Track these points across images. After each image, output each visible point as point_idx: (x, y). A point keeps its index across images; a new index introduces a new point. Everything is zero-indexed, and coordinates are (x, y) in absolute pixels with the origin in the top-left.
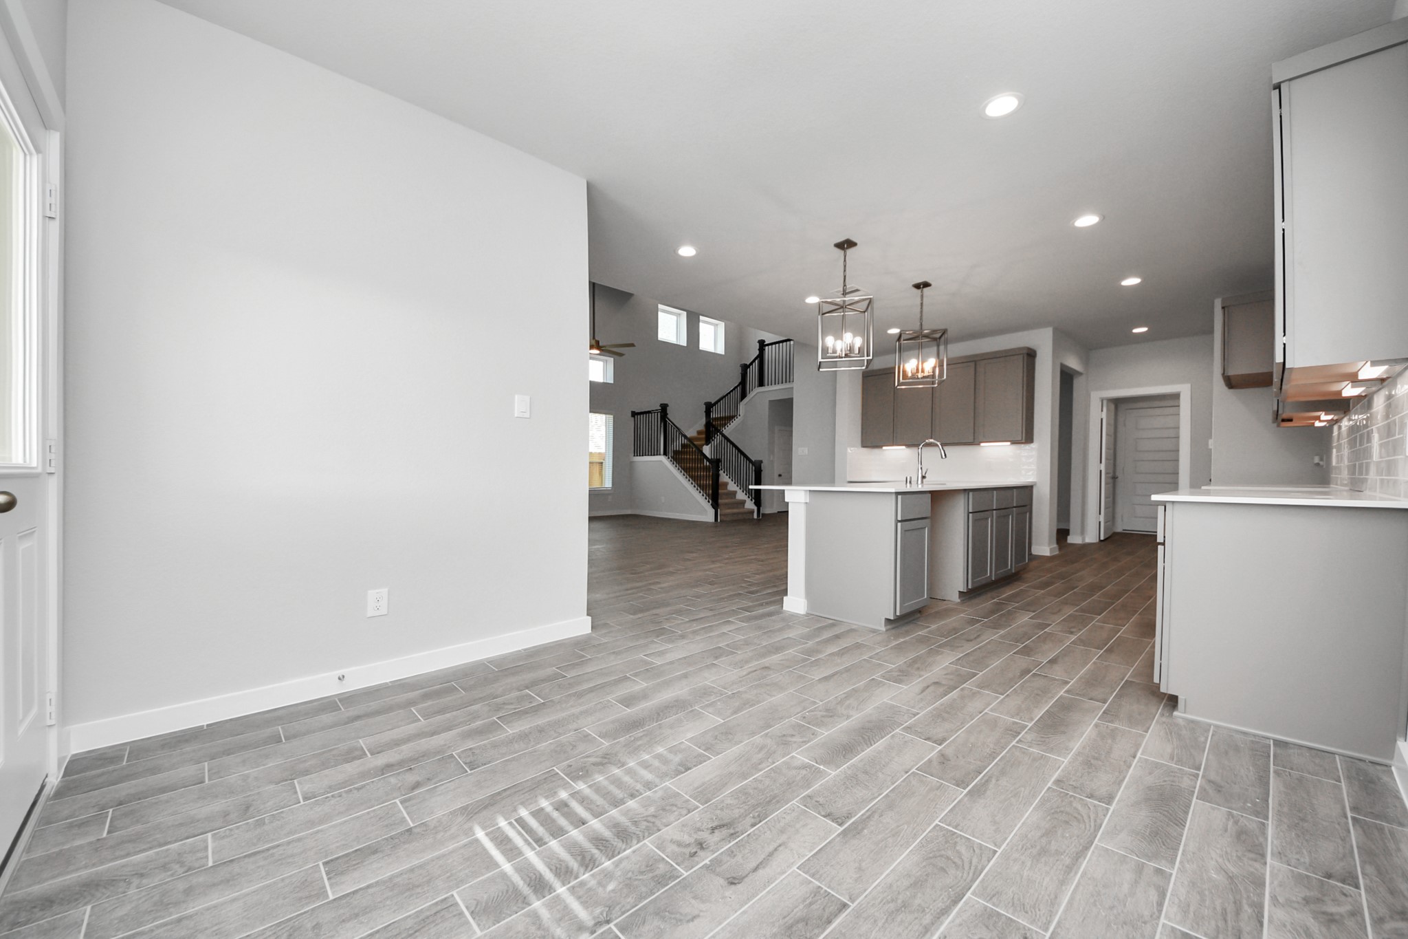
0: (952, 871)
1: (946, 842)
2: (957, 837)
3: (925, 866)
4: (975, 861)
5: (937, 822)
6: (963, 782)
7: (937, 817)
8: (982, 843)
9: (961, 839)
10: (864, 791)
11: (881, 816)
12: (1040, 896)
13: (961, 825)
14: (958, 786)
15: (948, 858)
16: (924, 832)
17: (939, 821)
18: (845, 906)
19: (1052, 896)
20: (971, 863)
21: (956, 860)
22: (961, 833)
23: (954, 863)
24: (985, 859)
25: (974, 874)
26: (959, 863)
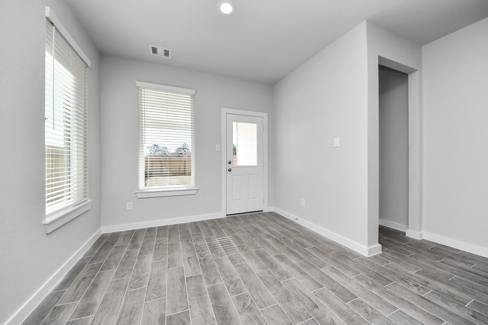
0: (154, 288)
1: (160, 294)
2: (158, 297)
3: (160, 284)
4: (150, 295)
5: (166, 297)
6: (170, 320)
7: (167, 298)
8: (150, 301)
9: (156, 297)
10: (192, 289)
11: (181, 287)
12: (129, 298)
13: (159, 302)
14: (170, 316)
15: (156, 290)
16: (167, 292)
17: (166, 298)
18: (168, 268)
19: (126, 301)
20: (150, 293)
21: (154, 291)
22: (157, 299)
23: (154, 290)
24: (147, 297)
25: (148, 291)
26: (153, 291)
